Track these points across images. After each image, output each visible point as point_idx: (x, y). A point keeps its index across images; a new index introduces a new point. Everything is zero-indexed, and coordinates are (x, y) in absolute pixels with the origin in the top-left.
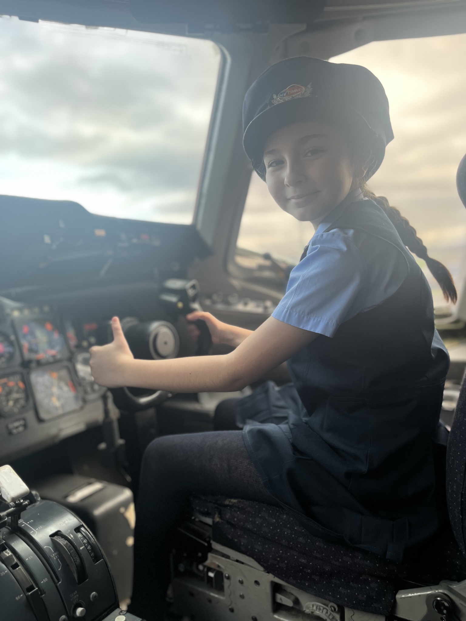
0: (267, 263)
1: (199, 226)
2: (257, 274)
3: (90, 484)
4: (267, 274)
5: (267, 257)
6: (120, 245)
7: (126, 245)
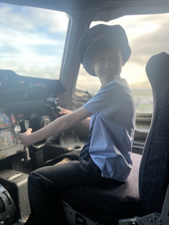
0: (87, 95)
1: (61, 81)
2: (83, 99)
3: (18, 173)
5: (87, 92)
6: (30, 87)
7: (32, 87)
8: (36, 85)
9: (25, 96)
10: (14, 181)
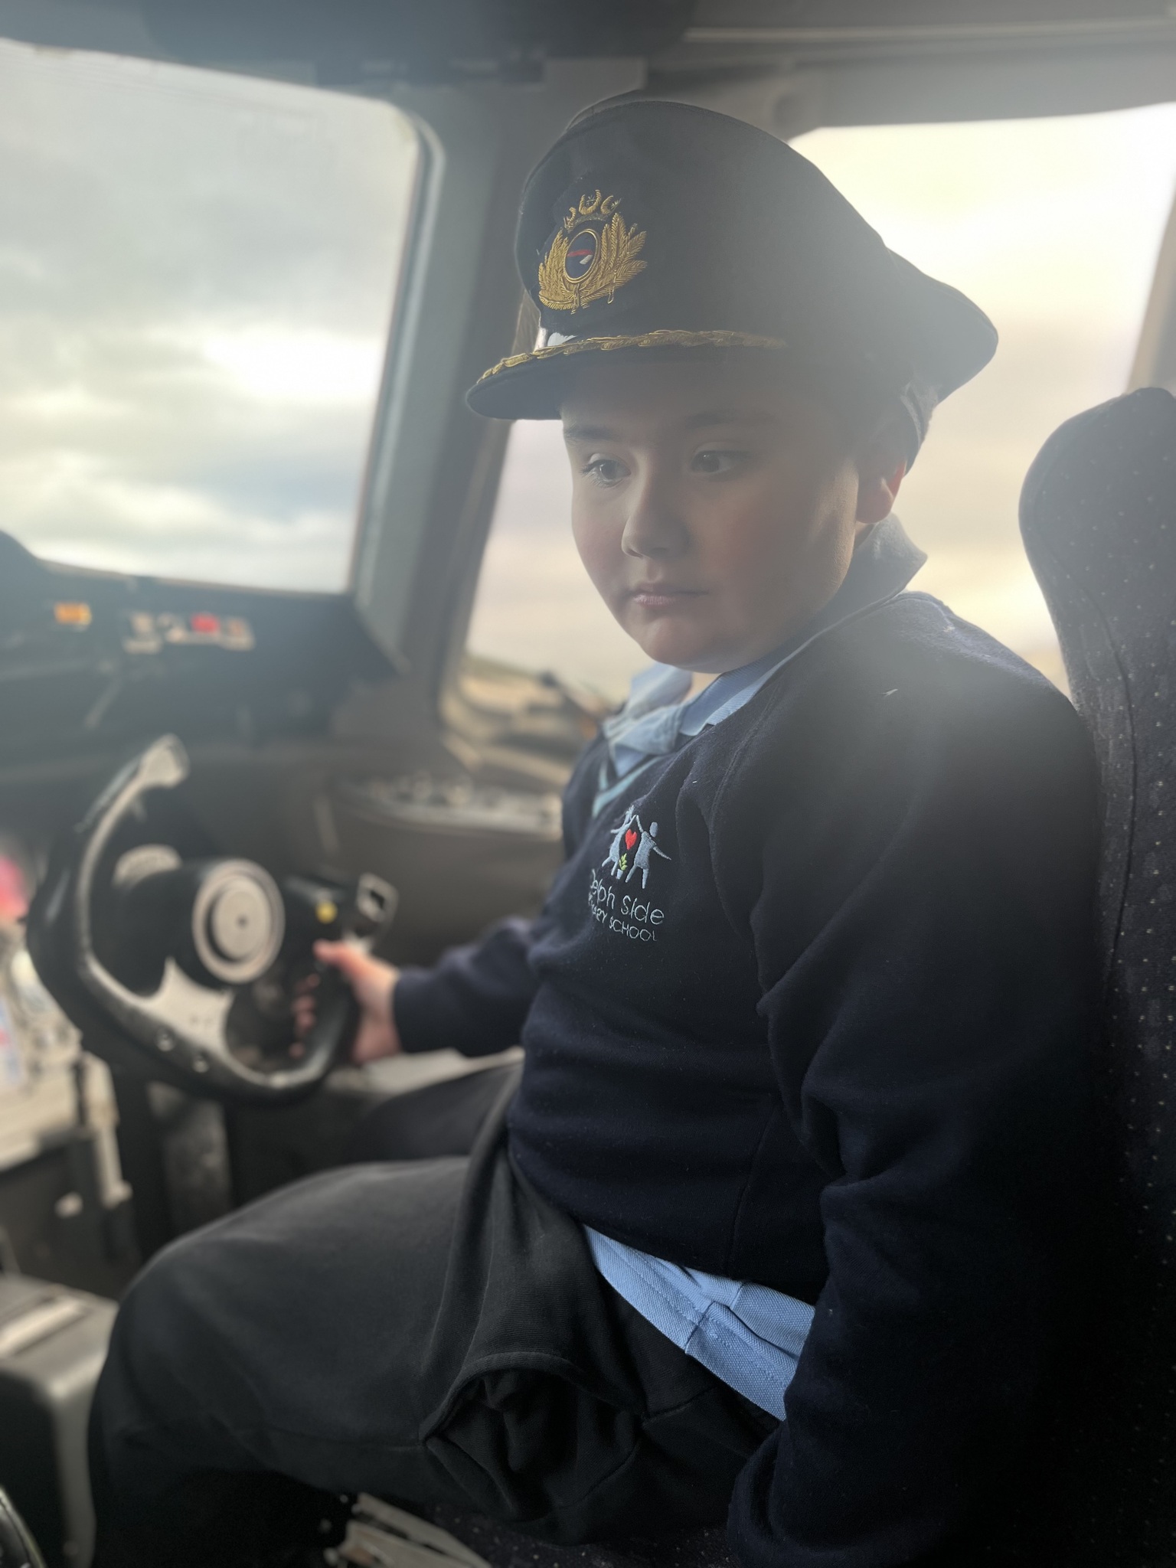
0: (549, 697)
1: (364, 599)
3: (47, 1302)
4: (548, 726)
5: (548, 680)
6: (134, 646)
7: (151, 645)
8: (177, 635)
9: (93, 719)
10: (26, 1366)
